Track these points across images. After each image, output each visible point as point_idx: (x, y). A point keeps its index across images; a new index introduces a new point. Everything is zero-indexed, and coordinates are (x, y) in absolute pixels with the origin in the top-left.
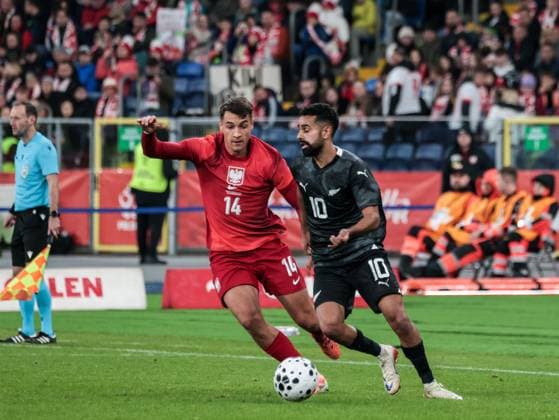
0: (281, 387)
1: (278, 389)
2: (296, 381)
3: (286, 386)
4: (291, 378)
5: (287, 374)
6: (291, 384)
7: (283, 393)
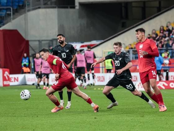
0: (22, 95)
1: (21, 95)
2: (25, 96)
3: (23, 95)
4: (25, 94)
5: (25, 93)
6: (24, 96)
7: (21, 96)
